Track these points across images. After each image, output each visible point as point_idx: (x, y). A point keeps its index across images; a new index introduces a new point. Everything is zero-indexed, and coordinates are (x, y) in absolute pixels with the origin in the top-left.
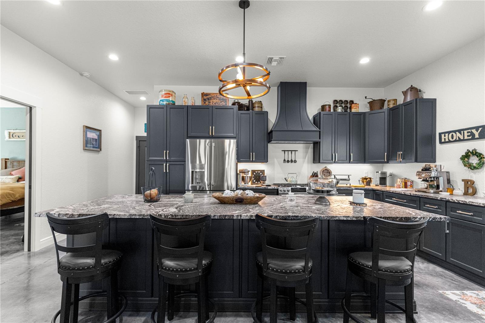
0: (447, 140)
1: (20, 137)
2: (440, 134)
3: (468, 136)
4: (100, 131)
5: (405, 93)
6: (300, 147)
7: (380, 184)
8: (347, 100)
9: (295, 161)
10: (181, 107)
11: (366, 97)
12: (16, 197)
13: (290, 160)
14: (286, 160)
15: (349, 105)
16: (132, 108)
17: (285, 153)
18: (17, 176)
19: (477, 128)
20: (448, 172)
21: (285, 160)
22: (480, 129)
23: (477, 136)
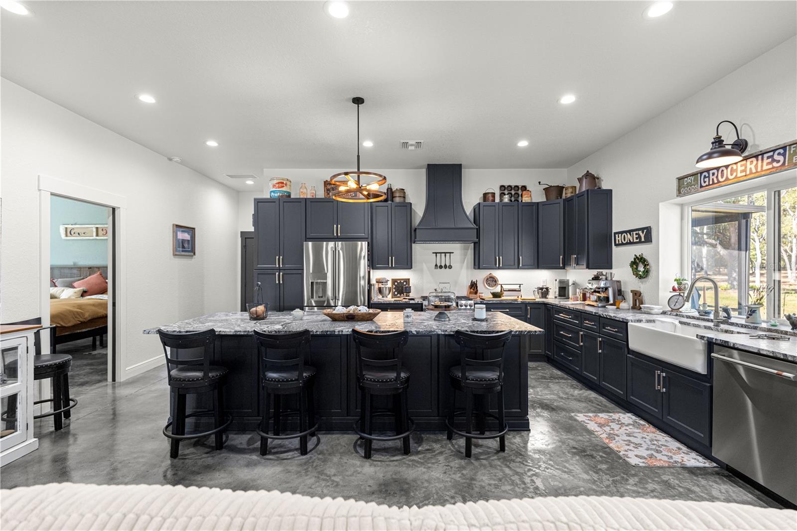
0: (620, 242)
1: (80, 234)
2: (615, 233)
3: (637, 238)
4: (194, 229)
5: (580, 180)
6: (456, 248)
7: (559, 296)
8: (518, 185)
9: (450, 267)
10: (298, 201)
11: (540, 183)
12: (85, 317)
13: (443, 265)
14: (439, 265)
15: (520, 192)
16: (235, 194)
17: (436, 255)
18: (82, 288)
19: (642, 229)
20: (619, 282)
21: (436, 265)
22: (645, 231)
23: (643, 240)
